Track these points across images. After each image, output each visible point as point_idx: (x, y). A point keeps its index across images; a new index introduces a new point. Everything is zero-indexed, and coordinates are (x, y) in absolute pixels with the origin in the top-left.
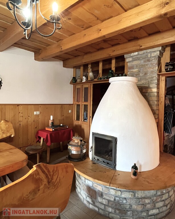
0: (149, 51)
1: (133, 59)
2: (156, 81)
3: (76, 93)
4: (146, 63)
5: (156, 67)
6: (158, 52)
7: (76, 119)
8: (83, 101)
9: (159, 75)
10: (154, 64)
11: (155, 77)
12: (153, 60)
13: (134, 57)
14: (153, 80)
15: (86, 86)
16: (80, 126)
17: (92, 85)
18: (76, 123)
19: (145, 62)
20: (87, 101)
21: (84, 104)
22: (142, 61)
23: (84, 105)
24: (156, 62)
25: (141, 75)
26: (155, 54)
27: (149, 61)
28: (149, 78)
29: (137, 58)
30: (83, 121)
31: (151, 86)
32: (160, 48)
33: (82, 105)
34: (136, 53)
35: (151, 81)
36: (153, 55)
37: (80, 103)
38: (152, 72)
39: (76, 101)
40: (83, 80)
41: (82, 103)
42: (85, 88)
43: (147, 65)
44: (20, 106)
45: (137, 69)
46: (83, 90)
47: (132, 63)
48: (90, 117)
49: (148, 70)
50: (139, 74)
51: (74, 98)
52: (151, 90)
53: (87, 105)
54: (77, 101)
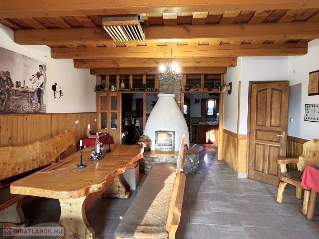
5: (179, 87)
6: (181, 78)
7: (100, 128)
8: (110, 109)
14: (178, 95)
20: (116, 110)
21: (112, 112)
24: (179, 83)
26: (179, 78)
30: (110, 128)
32: (182, 75)
33: (109, 113)
37: (107, 111)
44: (67, 115)
48: (120, 124)
52: (177, 102)
53: (117, 113)
54: (101, 109)
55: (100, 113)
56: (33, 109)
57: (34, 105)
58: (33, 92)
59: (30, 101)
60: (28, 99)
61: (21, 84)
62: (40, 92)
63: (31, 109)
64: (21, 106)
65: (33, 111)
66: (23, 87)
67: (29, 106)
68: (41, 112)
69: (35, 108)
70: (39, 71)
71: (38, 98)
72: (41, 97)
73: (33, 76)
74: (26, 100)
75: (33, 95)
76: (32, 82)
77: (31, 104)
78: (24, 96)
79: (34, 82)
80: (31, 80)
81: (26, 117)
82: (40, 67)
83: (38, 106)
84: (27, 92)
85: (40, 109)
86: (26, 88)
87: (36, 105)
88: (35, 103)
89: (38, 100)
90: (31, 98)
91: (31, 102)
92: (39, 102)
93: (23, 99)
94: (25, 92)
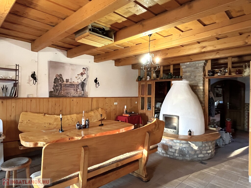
0: (197, 62)
2: (202, 82)
3: (141, 88)
5: (202, 73)
6: (203, 64)
7: (140, 109)
8: (147, 94)
9: (204, 78)
10: (201, 71)
11: (201, 79)
12: (200, 68)
13: (187, 66)
14: (200, 81)
15: (150, 83)
16: (145, 114)
17: (154, 83)
18: (141, 111)
19: (194, 69)
20: (151, 95)
21: (148, 97)
22: (193, 68)
24: (201, 69)
25: (192, 77)
26: (201, 64)
27: (197, 68)
28: (198, 80)
29: (189, 66)
30: (147, 110)
31: (199, 85)
32: (204, 61)
34: (189, 63)
35: (199, 81)
36: (199, 65)
37: (144, 96)
38: (199, 76)
40: (147, 79)
42: (148, 85)
43: (196, 71)
45: (189, 74)
46: (147, 86)
47: (185, 69)
48: (153, 107)
49: (197, 74)
50: (190, 77)
51: (139, 92)
52: (199, 88)
53: (151, 98)
54: (142, 95)
55: (141, 98)
56: (78, 94)
57: (79, 92)
58: (78, 85)
59: (75, 90)
60: (74, 89)
61: (69, 80)
62: (83, 85)
63: (76, 94)
64: (69, 93)
65: (78, 96)
66: (70, 82)
67: (75, 93)
68: (84, 96)
69: (79, 94)
70: (83, 72)
71: (82, 88)
72: (84, 87)
73: (78, 75)
74: (73, 90)
75: (78, 86)
76: (77, 78)
77: (76, 92)
78: (71, 87)
79: (79, 78)
80: (76, 77)
81: (73, 99)
82: (84, 69)
83: (82, 93)
84: (74, 85)
85: (83, 95)
86: (73, 82)
87: (80, 92)
88: (80, 91)
89: (81, 89)
90: (76, 88)
91: (77, 91)
92: (83, 90)
93: (71, 89)
94: (72, 85)
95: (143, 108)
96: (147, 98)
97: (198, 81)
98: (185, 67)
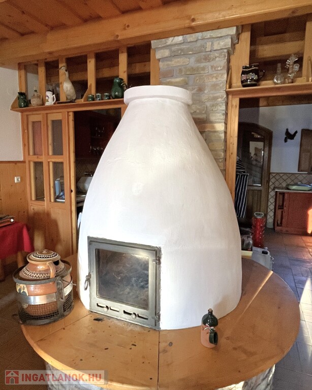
0: (209, 36)
1: (171, 51)
2: (224, 107)
3: (32, 132)
4: (202, 65)
5: (222, 74)
6: (229, 41)
7: (33, 198)
8: (51, 153)
9: (228, 93)
10: (219, 69)
11: (222, 97)
12: (217, 59)
13: (173, 48)
15: (57, 116)
16: (48, 214)
18: (35, 207)
19: (198, 61)
20: (62, 155)
21: (54, 160)
22: (192, 60)
23: (54, 163)
26: (222, 43)
27: (207, 59)
28: (209, 100)
29: (182, 50)
30: (52, 200)
31: (213, 118)
33: (49, 162)
34: (179, 39)
35: (213, 106)
36: (216, 47)
37: (43, 159)
38: (215, 86)
39: (31, 153)
40: (48, 101)
41: (48, 159)
42: (53, 121)
43: (203, 69)
45: (182, 78)
46: (48, 126)
47: (169, 63)
48: (72, 191)
49: (206, 81)
51: (26, 145)
53: (62, 163)
54: (35, 154)
55: (32, 164)
95: (40, 196)
96: (51, 164)
97: (208, 104)
98: (166, 53)
